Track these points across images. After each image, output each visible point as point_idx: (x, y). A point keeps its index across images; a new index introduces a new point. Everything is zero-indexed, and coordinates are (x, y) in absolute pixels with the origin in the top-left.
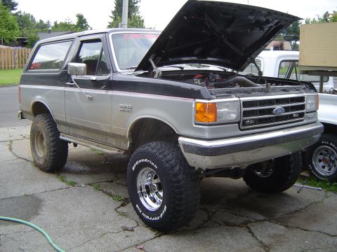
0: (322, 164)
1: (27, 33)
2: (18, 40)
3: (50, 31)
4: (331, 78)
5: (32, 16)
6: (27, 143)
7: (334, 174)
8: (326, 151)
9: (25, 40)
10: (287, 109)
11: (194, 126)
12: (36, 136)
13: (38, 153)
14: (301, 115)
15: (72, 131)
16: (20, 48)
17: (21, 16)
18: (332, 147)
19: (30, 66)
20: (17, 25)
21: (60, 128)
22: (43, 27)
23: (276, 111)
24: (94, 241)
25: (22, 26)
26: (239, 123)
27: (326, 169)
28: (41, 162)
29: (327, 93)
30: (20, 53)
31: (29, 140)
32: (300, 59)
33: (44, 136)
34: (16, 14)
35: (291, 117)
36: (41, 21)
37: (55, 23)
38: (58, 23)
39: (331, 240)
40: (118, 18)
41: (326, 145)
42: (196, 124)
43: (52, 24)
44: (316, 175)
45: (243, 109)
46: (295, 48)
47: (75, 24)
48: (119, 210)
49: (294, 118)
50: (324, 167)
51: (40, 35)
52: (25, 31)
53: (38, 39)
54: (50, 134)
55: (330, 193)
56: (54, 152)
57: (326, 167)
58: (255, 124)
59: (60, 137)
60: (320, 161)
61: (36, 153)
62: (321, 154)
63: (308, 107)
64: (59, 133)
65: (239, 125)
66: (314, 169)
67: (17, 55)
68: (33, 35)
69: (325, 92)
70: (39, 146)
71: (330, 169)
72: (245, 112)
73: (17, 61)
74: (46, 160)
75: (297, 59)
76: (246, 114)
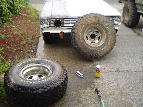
13: (125, 18)
33: (130, 10)
54: (133, 11)
56: (133, 19)
59: (138, 11)
64: (137, 9)
74: (128, 22)
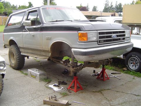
0: (132, 65)
1: (7, 10)
2: (4, 13)
3: (17, 9)
4: (136, 28)
5: (10, 3)
6: (7, 57)
7: (137, 69)
8: (134, 59)
9: (6, 13)
10: (117, 36)
11: (78, 43)
12: (11, 54)
14: (124, 39)
15: (26, 51)
16: (4, 16)
17: (5, 3)
18: (136, 57)
19: (8, 25)
20: (3, 7)
21: (21, 50)
22: (14, 8)
23: (113, 36)
24: (36, 99)
25: (5, 7)
26: (97, 41)
27: (134, 67)
28: (13, 66)
29: (134, 34)
30: (5, 19)
31: (8, 56)
32: (123, 20)
33: (14, 54)
34: (3, 2)
35: (119, 39)
36: (13, 5)
37: (19, 6)
38: (21, 6)
39: (136, 97)
40: (46, 3)
41: (134, 56)
42: (79, 42)
43: (18, 6)
44: (130, 69)
45: (99, 36)
46: (120, 15)
47: (28, 6)
48: (46, 85)
49: (121, 40)
50: (133, 66)
51: (13, 11)
52: (6, 9)
53: (12, 13)
54: (17, 54)
55: (136, 77)
56: (19, 62)
57: (134, 66)
58: (104, 42)
59: (21, 54)
60: (131, 63)
61: (11, 61)
62: (132, 60)
63: (127, 36)
64: (20, 52)
65: (97, 42)
66: (129, 67)
67: (3, 20)
68: (10, 11)
69: (133, 34)
70: (13, 58)
71: (136, 67)
72: (99, 37)
73: (3, 22)
74: (15, 65)
75: (122, 20)
76: (100, 37)
